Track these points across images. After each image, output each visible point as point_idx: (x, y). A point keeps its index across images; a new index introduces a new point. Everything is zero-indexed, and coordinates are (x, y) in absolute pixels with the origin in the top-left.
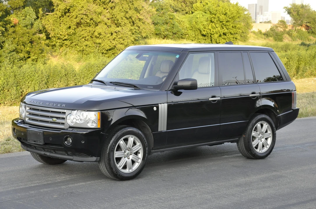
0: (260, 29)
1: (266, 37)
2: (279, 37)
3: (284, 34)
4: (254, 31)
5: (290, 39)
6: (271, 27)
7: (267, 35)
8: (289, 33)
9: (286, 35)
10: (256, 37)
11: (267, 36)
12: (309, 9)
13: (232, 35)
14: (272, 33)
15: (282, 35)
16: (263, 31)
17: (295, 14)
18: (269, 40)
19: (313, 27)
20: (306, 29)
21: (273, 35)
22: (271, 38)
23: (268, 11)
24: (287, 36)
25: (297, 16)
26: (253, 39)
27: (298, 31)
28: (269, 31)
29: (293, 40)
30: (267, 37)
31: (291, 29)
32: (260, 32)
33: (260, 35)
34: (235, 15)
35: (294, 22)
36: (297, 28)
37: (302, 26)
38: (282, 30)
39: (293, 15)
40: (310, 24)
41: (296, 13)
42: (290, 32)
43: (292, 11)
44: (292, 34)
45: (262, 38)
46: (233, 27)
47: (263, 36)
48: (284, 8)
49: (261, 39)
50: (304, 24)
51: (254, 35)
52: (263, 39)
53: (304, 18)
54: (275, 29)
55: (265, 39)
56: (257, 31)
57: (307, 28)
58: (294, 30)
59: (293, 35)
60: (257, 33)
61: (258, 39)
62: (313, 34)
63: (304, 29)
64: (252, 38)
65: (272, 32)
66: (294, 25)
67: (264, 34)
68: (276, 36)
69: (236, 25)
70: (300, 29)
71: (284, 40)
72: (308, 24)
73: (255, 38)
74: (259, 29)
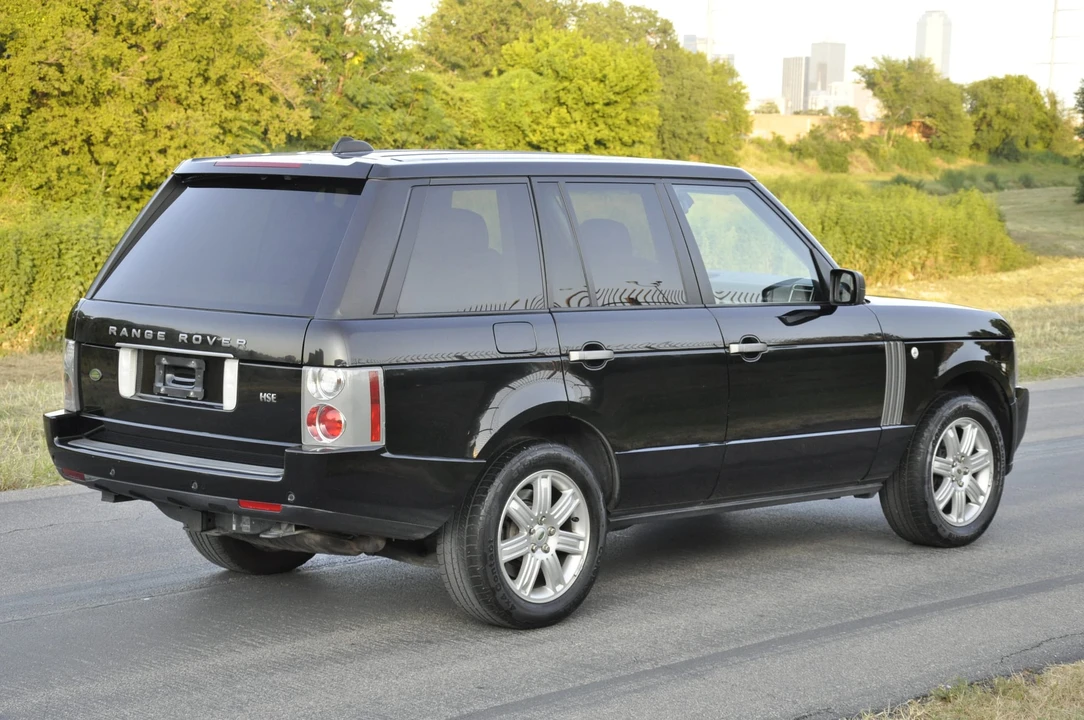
0: (779, 133)
1: (795, 159)
2: (836, 158)
3: (852, 150)
4: (759, 139)
5: (871, 165)
6: (813, 125)
7: (799, 151)
8: (870, 147)
9: (857, 152)
10: (765, 156)
11: (800, 154)
12: (931, 74)
13: (625, 148)
14: (812, 147)
15: (846, 152)
16: (789, 139)
17: (888, 87)
18: (806, 166)
19: (944, 129)
20: (924, 136)
21: (817, 151)
22: (812, 162)
23: (842, 80)
24: (864, 155)
25: (893, 94)
26: (756, 164)
27: (898, 142)
28: (804, 139)
29: (882, 170)
30: (799, 158)
31: (877, 133)
32: (779, 143)
33: (778, 152)
34: (635, 82)
35: (885, 112)
36: (894, 132)
37: (909, 124)
38: (844, 135)
39: (882, 91)
40: (934, 121)
41: (891, 84)
42: (874, 145)
43: (878, 79)
44: (877, 149)
45: (783, 160)
46: (628, 121)
47: (788, 155)
48: (855, 70)
49: (781, 163)
50: (917, 121)
51: (758, 152)
52: (787, 164)
53: (914, 101)
54: (822, 135)
55: (792, 163)
56: (767, 136)
57: (926, 131)
58: (886, 138)
59: (881, 151)
60: (770, 145)
61: (771, 164)
62: (942, 151)
63: (916, 137)
64: (753, 160)
65: (815, 142)
66: (886, 122)
67: (792, 149)
68: (827, 156)
69: (638, 116)
70: (904, 136)
71: (851, 169)
72: (928, 121)
73: (761, 160)
74: (774, 133)
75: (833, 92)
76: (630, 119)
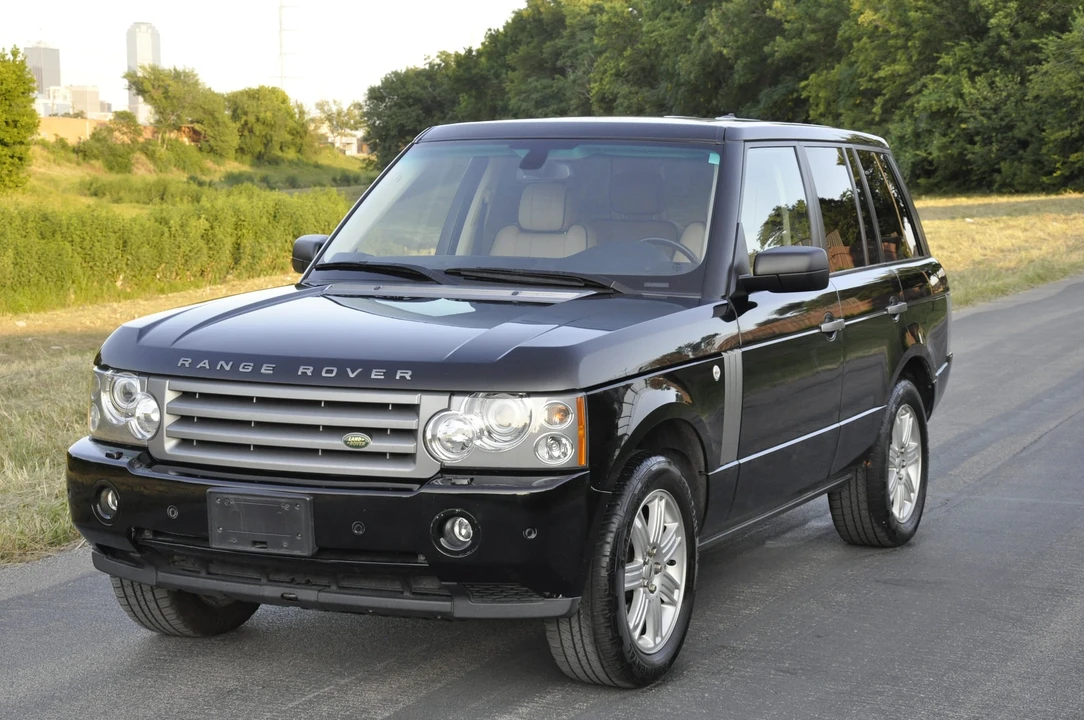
0: (62, 135)
1: (80, 159)
2: (120, 159)
3: (134, 152)
4: (43, 140)
5: (151, 167)
6: (95, 128)
7: (82, 152)
8: (148, 150)
9: (138, 155)
10: (52, 157)
11: (85, 155)
12: (196, 83)
13: (6, 149)
14: (97, 149)
15: (129, 153)
16: (72, 141)
17: (157, 94)
18: (92, 167)
19: (212, 134)
20: (193, 141)
21: (102, 153)
22: (98, 164)
23: (59, 85)
24: (143, 158)
25: (164, 101)
26: (45, 165)
27: (172, 146)
28: (88, 141)
29: (161, 171)
30: (84, 159)
31: (151, 137)
32: (62, 144)
33: (63, 153)
34: (13, 86)
35: (157, 117)
36: (167, 136)
37: (179, 129)
38: (126, 139)
39: (153, 98)
40: (202, 126)
41: (161, 91)
42: (150, 147)
43: (147, 86)
44: (154, 152)
45: (69, 161)
46: (7, 123)
47: (73, 156)
48: (124, 77)
49: (68, 164)
50: (185, 126)
51: (45, 153)
52: (74, 165)
53: (183, 107)
54: (105, 137)
55: (78, 164)
56: (52, 139)
57: (195, 135)
58: (160, 141)
59: (158, 154)
60: (53, 147)
61: (59, 165)
62: (212, 154)
63: (186, 140)
64: (41, 161)
65: (98, 145)
66: (159, 126)
67: (76, 151)
68: (111, 158)
69: (17, 118)
70: (177, 140)
71: (134, 170)
72: (197, 127)
73: (49, 161)
74: (56, 135)
75: (51, 96)
76: (10, 121)
